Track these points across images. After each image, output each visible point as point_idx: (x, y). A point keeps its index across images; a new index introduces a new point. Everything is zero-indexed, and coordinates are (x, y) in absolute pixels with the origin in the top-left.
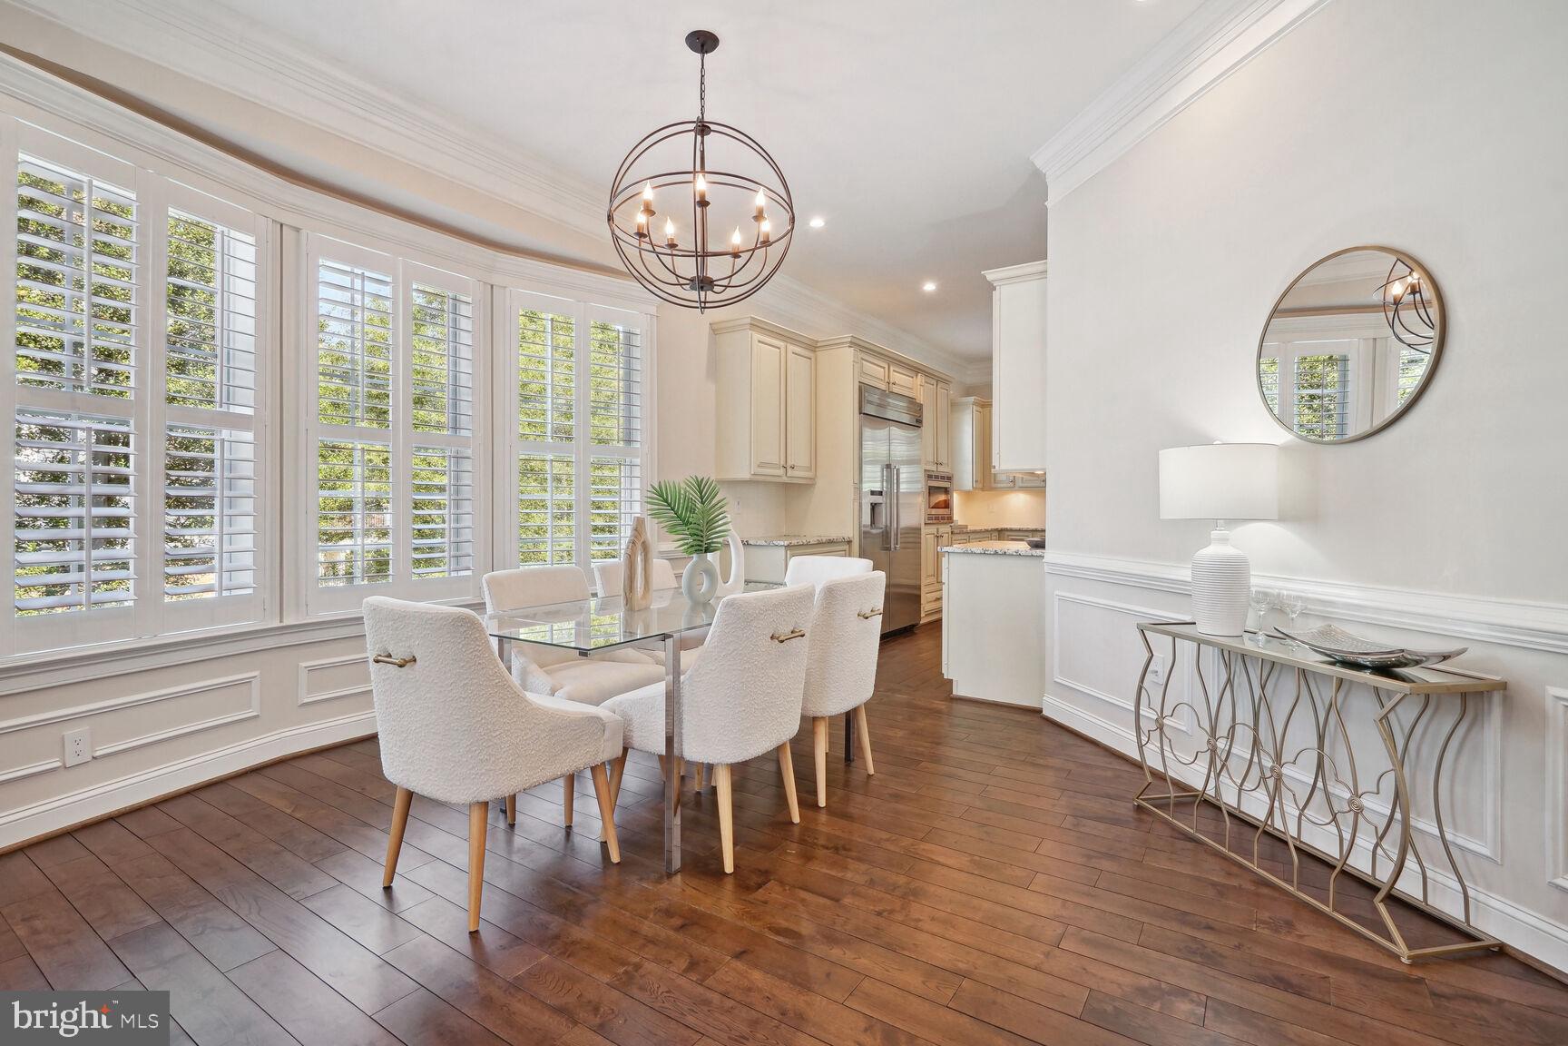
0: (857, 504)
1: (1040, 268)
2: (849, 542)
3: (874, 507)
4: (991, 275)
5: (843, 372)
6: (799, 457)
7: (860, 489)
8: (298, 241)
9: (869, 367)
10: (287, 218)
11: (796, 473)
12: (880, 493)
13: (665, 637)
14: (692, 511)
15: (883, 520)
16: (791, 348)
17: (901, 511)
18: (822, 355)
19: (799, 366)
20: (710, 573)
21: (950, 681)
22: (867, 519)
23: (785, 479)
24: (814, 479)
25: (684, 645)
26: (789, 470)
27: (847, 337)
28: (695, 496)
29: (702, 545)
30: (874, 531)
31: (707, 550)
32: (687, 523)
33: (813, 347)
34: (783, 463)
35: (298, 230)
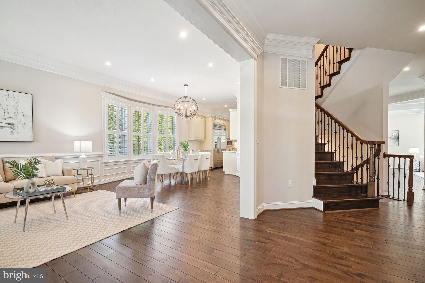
0: (212, 144)
1: (236, 110)
2: (211, 151)
3: (216, 145)
4: (229, 110)
5: (210, 122)
6: (202, 136)
7: (213, 142)
8: (131, 108)
9: (215, 121)
10: (130, 105)
11: (202, 139)
12: (217, 142)
13: (182, 159)
14: (185, 145)
15: (218, 147)
16: (201, 118)
17: (221, 145)
18: (206, 118)
19: (202, 120)
20: (187, 153)
21: (224, 172)
22: (214, 147)
23: (200, 140)
24: (205, 140)
25: (184, 160)
26: (201, 138)
27: (211, 116)
28: (185, 143)
29: (186, 149)
30: (216, 149)
31: (187, 150)
32: (184, 147)
33: (205, 117)
34: (199, 137)
35: (131, 106)
